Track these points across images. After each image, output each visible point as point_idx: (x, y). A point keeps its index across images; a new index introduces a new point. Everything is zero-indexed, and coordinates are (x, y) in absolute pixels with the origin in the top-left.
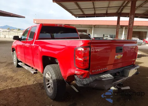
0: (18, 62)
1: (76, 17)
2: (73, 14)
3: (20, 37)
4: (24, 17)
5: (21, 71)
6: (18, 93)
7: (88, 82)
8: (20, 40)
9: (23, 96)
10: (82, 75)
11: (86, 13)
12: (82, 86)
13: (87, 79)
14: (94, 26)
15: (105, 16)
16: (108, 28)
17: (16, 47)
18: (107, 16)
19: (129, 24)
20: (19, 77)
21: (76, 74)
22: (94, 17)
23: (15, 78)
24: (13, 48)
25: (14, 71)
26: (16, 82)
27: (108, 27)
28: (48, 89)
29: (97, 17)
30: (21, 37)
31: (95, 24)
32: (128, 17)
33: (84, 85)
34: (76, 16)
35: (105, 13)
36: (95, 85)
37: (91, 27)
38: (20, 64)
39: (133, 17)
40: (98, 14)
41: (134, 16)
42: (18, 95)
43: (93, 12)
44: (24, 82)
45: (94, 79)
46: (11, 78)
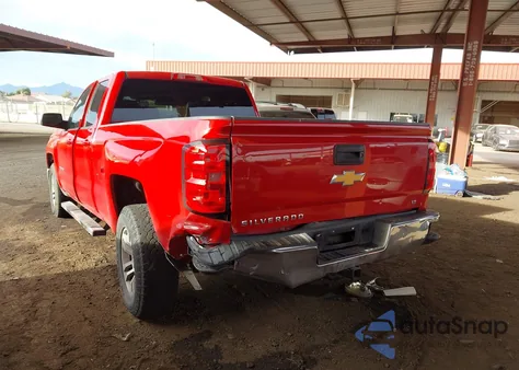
0: (63, 198)
1: (287, 50)
2: (273, 41)
3: (65, 118)
4: (111, 55)
5: (71, 229)
6: (35, 294)
7: (226, 258)
8: (65, 125)
9: (50, 303)
10: (206, 234)
11: (321, 35)
12: (209, 270)
13: (222, 248)
14: (358, 82)
15: (389, 48)
16: (407, 89)
17: (56, 150)
18: (395, 48)
19: (463, 75)
20: (56, 247)
21: (190, 233)
22: (351, 50)
23: (42, 250)
24: (49, 155)
25: (47, 230)
26: (43, 262)
27: (407, 86)
28: (127, 283)
29: (359, 49)
30: (71, 118)
31: (358, 76)
32: (461, 48)
33: (213, 266)
34: (285, 46)
35: (390, 34)
36: (254, 268)
37: (344, 85)
38: (66, 205)
39: (475, 49)
40: (364, 39)
41: (479, 45)
42: (35, 301)
43: (343, 34)
44: (69, 263)
45: (246, 248)
46: (32, 249)
